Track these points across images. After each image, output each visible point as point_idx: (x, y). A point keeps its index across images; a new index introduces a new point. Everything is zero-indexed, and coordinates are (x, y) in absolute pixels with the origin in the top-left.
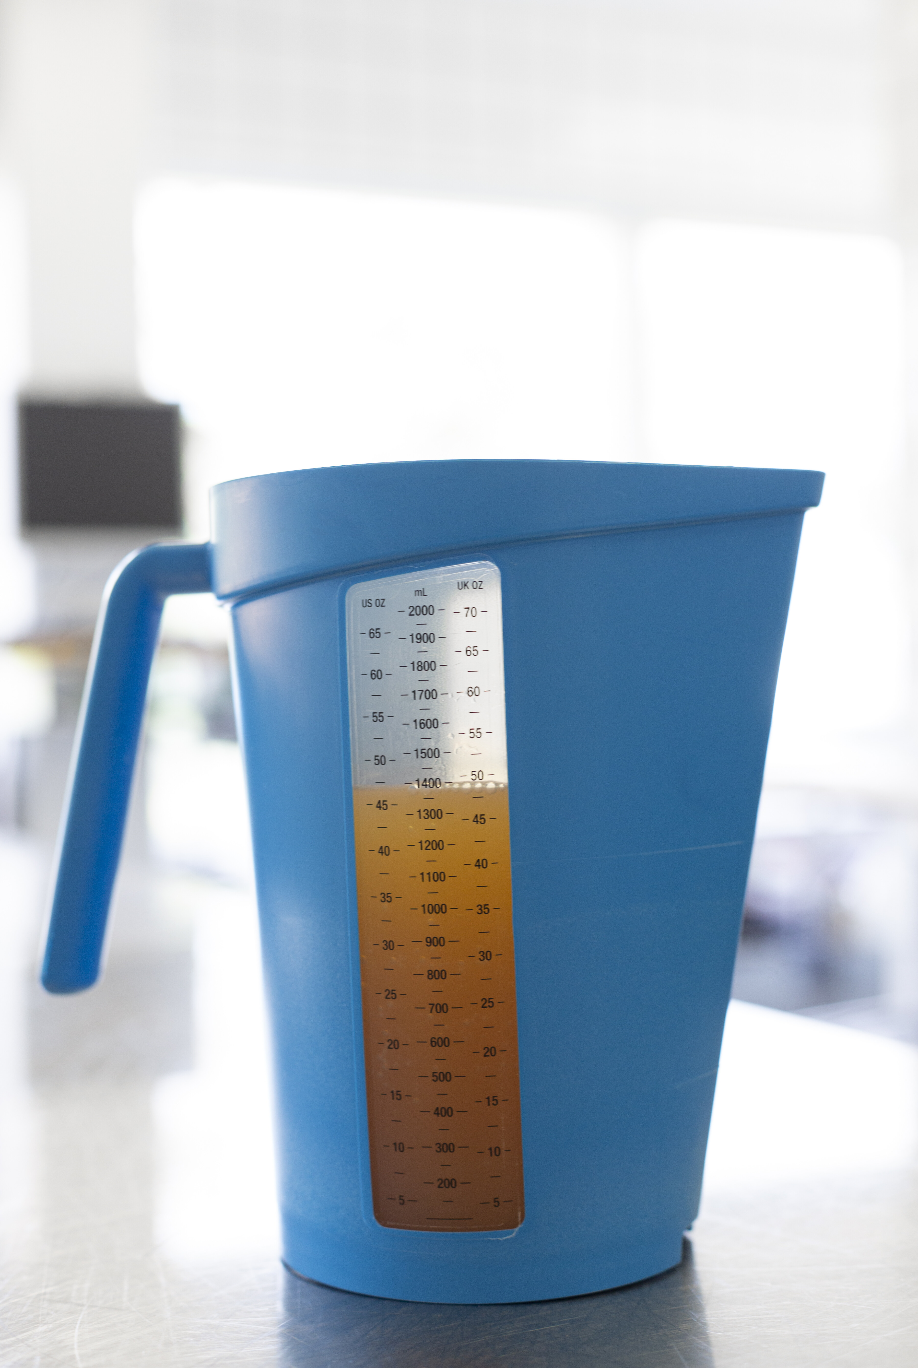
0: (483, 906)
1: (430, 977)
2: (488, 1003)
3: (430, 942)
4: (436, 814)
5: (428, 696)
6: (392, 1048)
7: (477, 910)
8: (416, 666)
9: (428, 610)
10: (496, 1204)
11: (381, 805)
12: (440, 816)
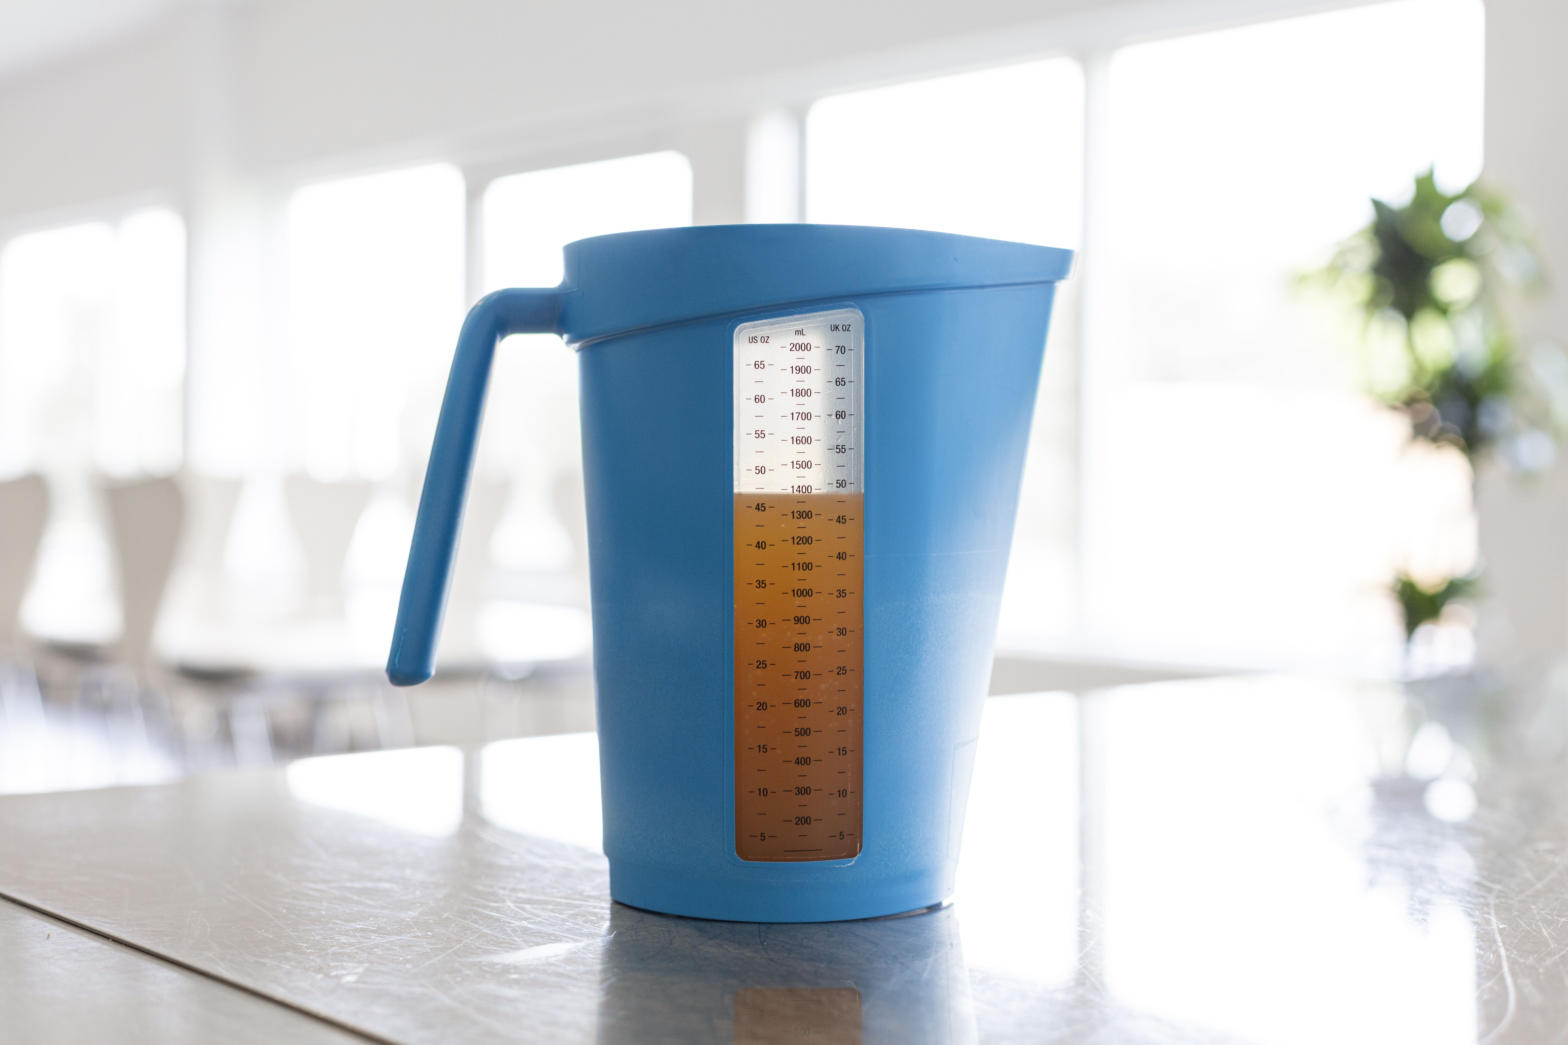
0: (841, 591)
1: (797, 649)
2: (842, 671)
3: (798, 620)
4: (807, 515)
5: (804, 418)
6: (761, 709)
7: (836, 594)
8: (795, 392)
9: (804, 348)
10: (842, 837)
11: (760, 507)
12: (810, 517)
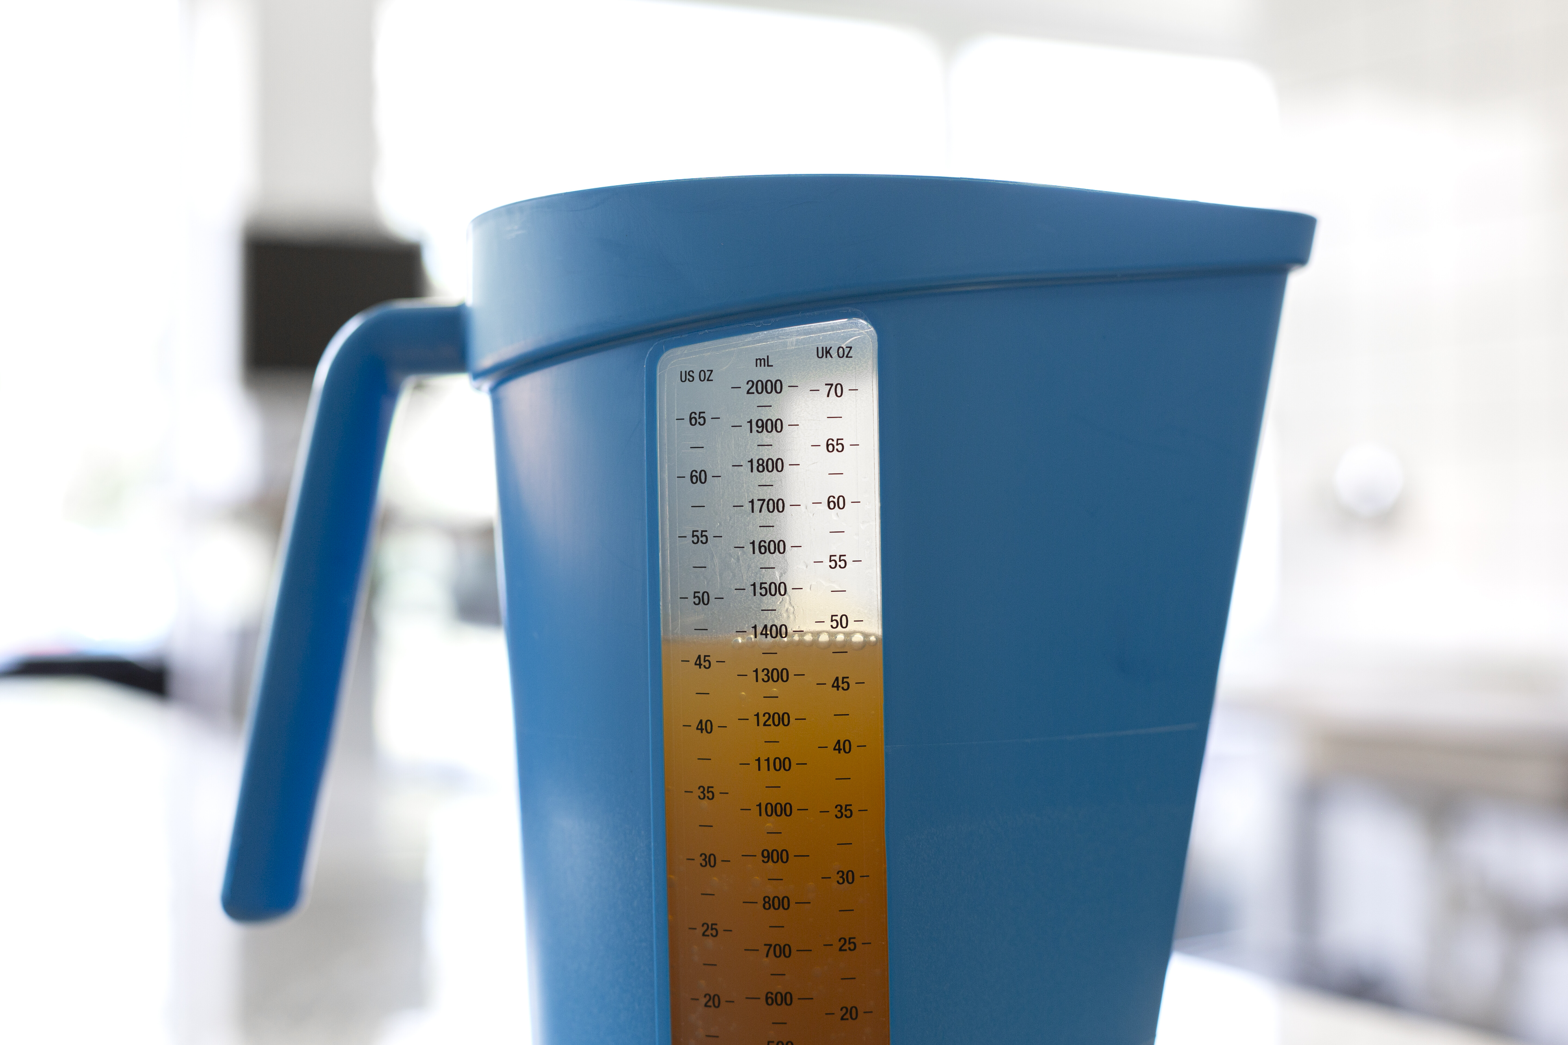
0: (844, 807)
1: (767, 906)
2: (848, 944)
3: (768, 856)
4: (780, 675)
5: (771, 509)
6: (710, 1006)
7: (836, 812)
8: (755, 465)
9: (775, 387)
11: (702, 662)
12: (785, 679)
